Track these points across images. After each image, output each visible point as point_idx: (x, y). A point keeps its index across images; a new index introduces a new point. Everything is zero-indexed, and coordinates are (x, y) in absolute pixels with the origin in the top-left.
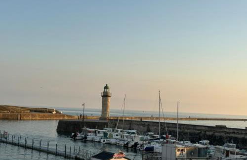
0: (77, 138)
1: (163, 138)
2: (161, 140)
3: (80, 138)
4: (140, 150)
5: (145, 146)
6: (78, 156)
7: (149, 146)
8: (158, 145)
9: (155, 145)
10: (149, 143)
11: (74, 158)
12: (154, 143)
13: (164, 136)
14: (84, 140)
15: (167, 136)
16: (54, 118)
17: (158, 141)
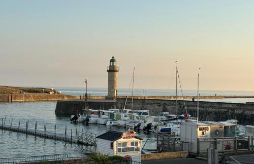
0: (78, 120)
1: (182, 118)
2: (179, 121)
3: (81, 120)
4: (153, 132)
5: (160, 128)
6: (81, 140)
7: (164, 127)
8: (175, 126)
9: (172, 126)
10: (165, 124)
11: (76, 142)
12: (170, 124)
13: (183, 116)
14: (86, 123)
15: (186, 116)
16: (52, 100)
17: (175, 121)
